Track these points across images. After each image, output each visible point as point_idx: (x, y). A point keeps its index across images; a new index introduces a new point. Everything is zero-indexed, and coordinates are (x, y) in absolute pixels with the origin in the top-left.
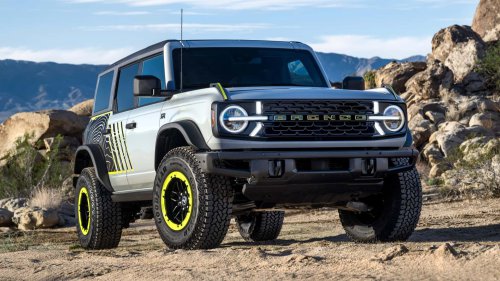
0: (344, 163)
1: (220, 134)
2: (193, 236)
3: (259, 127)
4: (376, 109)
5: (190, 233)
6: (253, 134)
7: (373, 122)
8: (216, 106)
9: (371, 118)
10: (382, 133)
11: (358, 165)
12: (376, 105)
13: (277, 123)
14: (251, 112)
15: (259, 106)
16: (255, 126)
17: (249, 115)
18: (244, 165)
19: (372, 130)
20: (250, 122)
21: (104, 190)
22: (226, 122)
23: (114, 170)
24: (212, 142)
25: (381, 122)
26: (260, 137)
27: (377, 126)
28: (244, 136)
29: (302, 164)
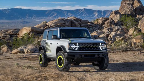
0: (94, 55)
1: (70, 49)
2: (63, 69)
3: (77, 48)
4: (100, 45)
5: (63, 68)
6: (76, 50)
7: (100, 47)
8: (69, 44)
9: (99, 46)
10: (101, 49)
11: (96, 56)
12: (100, 44)
13: (81, 48)
14: (76, 45)
15: (77, 44)
16: (76, 48)
17: (75, 46)
18: (74, 56)
19: (100, 49)
20: (75, 47)
21: (45, 55)
22: (71, 47)
23: (47, 52)
24: (68, 51)
25: (101, 47)
26: (77, 50)
27: (101, 48)
28: (74, 50)
29: (86, 56)
